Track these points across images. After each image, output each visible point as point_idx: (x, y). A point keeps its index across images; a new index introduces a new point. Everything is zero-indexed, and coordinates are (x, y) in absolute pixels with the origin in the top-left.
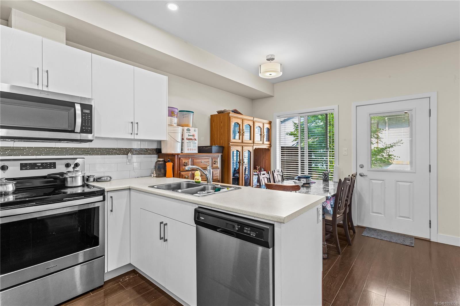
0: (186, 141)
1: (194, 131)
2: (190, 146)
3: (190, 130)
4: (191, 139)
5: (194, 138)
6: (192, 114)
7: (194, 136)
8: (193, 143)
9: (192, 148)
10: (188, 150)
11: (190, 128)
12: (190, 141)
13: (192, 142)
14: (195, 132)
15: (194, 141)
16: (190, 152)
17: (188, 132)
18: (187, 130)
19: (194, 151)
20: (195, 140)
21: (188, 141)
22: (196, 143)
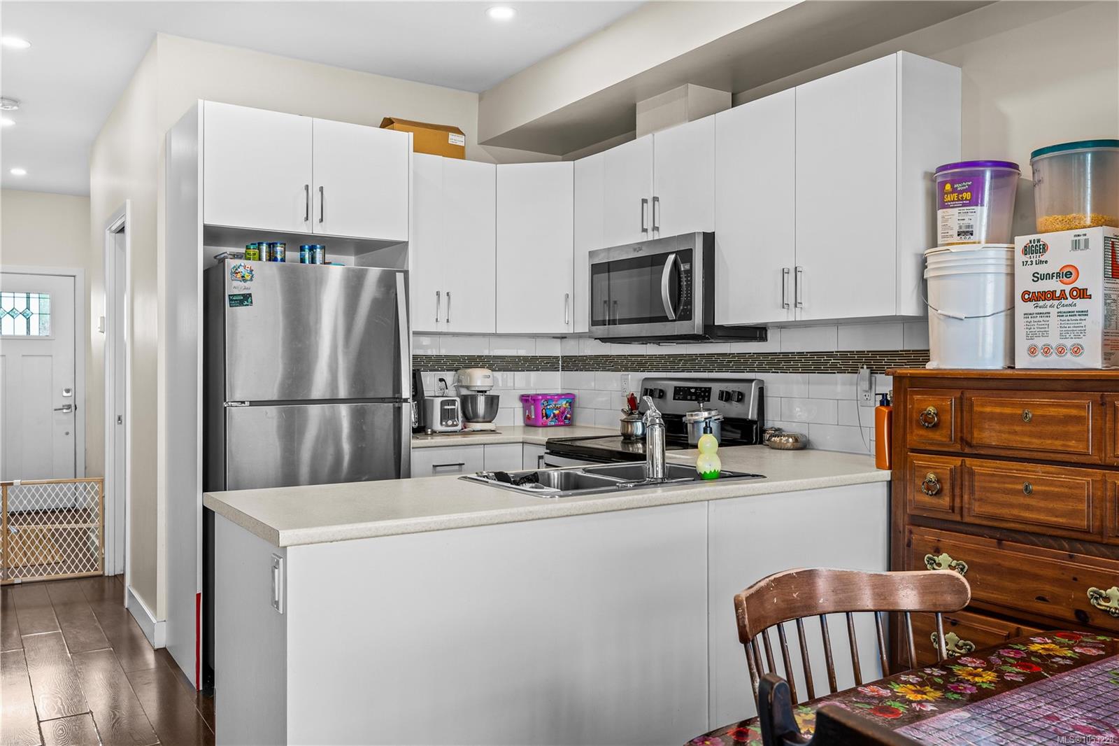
0: (1022, 307)
1: (1076, 245)
2: (1045, 334)
3: (1044, 248)
4: (1051, 296)
5: (1068, 288)
6: (1089, 156)
7: (1068, 274)
8: (1060, 314)
9: (1054, 340)
10: (1032, 351)
11: (1044, 238)
12: (1041, 303)
13: (1054, 311)
14: (1078, 252)
15: (1070, 301)
16: (1041, 362)
17: (1035, 257)
18: (1026, 251)
19: (1069, 356)
20: (1083, 294)
21: (1030, 307)
22: (1084, 313)
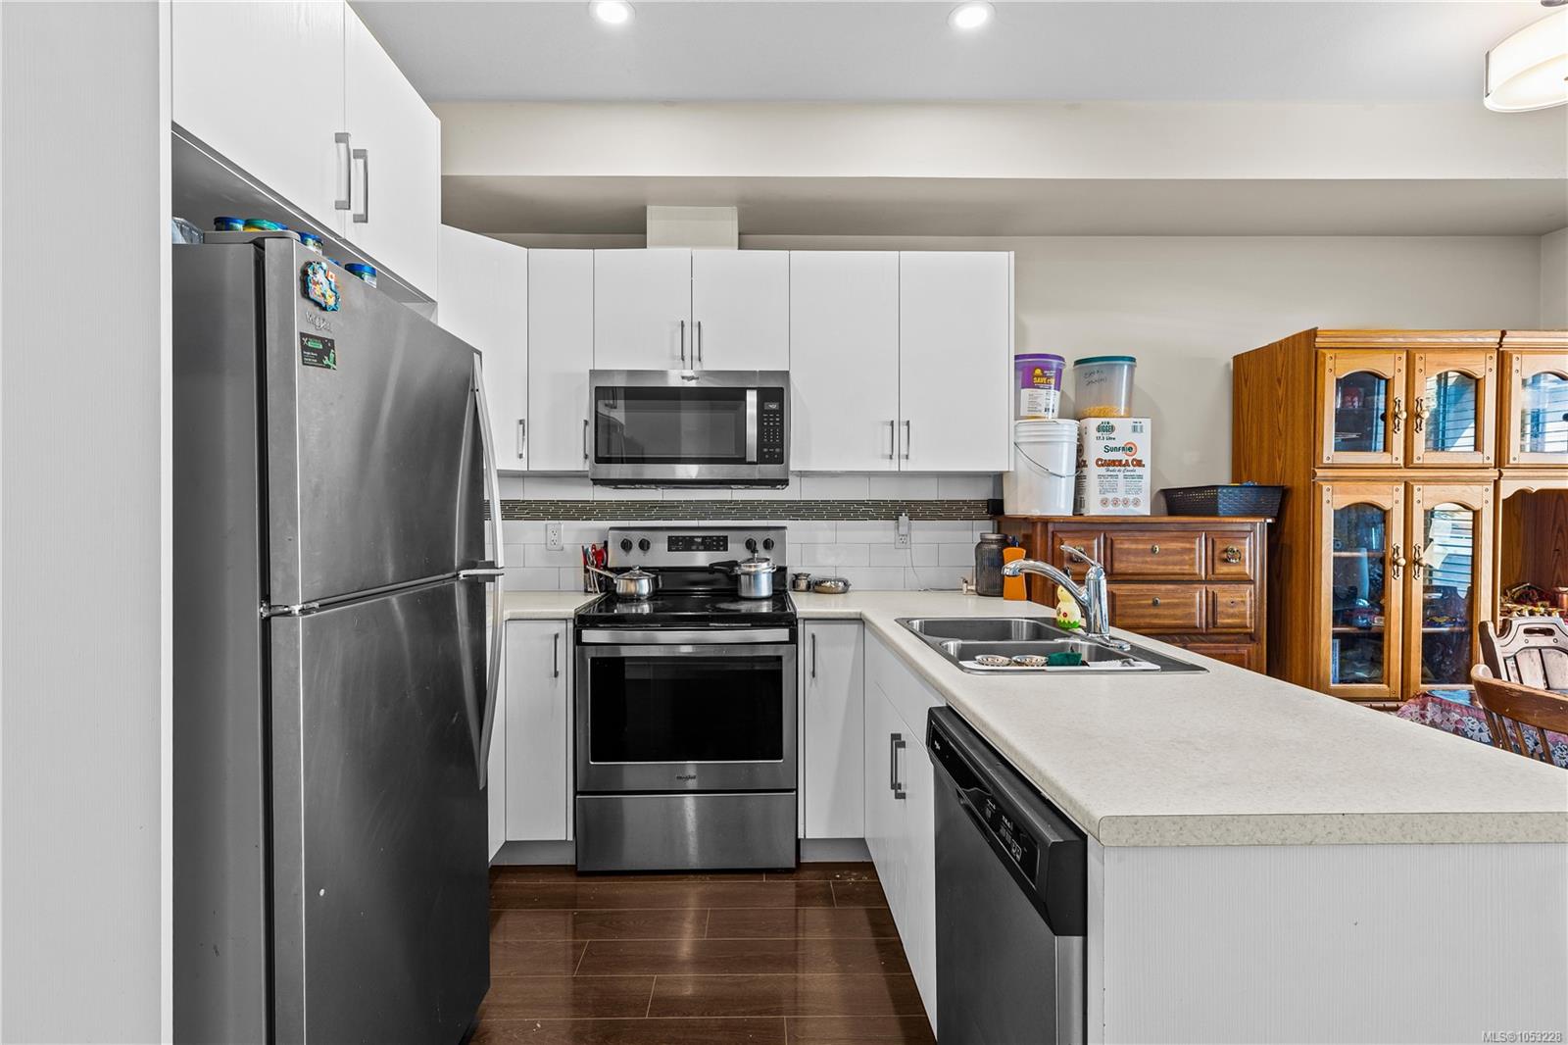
0: (1093, 472)
1: (1135, 429)
2: (1114, 490)
3: (1112, 429)
4: (1119, 463)
5: (1130, 459)
6: (1126, 367)
7: (1130, 449)
8: (1125, 477)
9: (1121, 495)
10: (1104, 502)
11: (1113, 421)
12: (1111, 468)
13: (1121, 475)
14: (1136, 434)
15: (1131, 468)
16: (1111, 511)
17: (1106, 435)
18: (1099, 429)
19: (1131, 507)
20: (1139, 463)
21: (1103, 470)
22: (1140, 477)
